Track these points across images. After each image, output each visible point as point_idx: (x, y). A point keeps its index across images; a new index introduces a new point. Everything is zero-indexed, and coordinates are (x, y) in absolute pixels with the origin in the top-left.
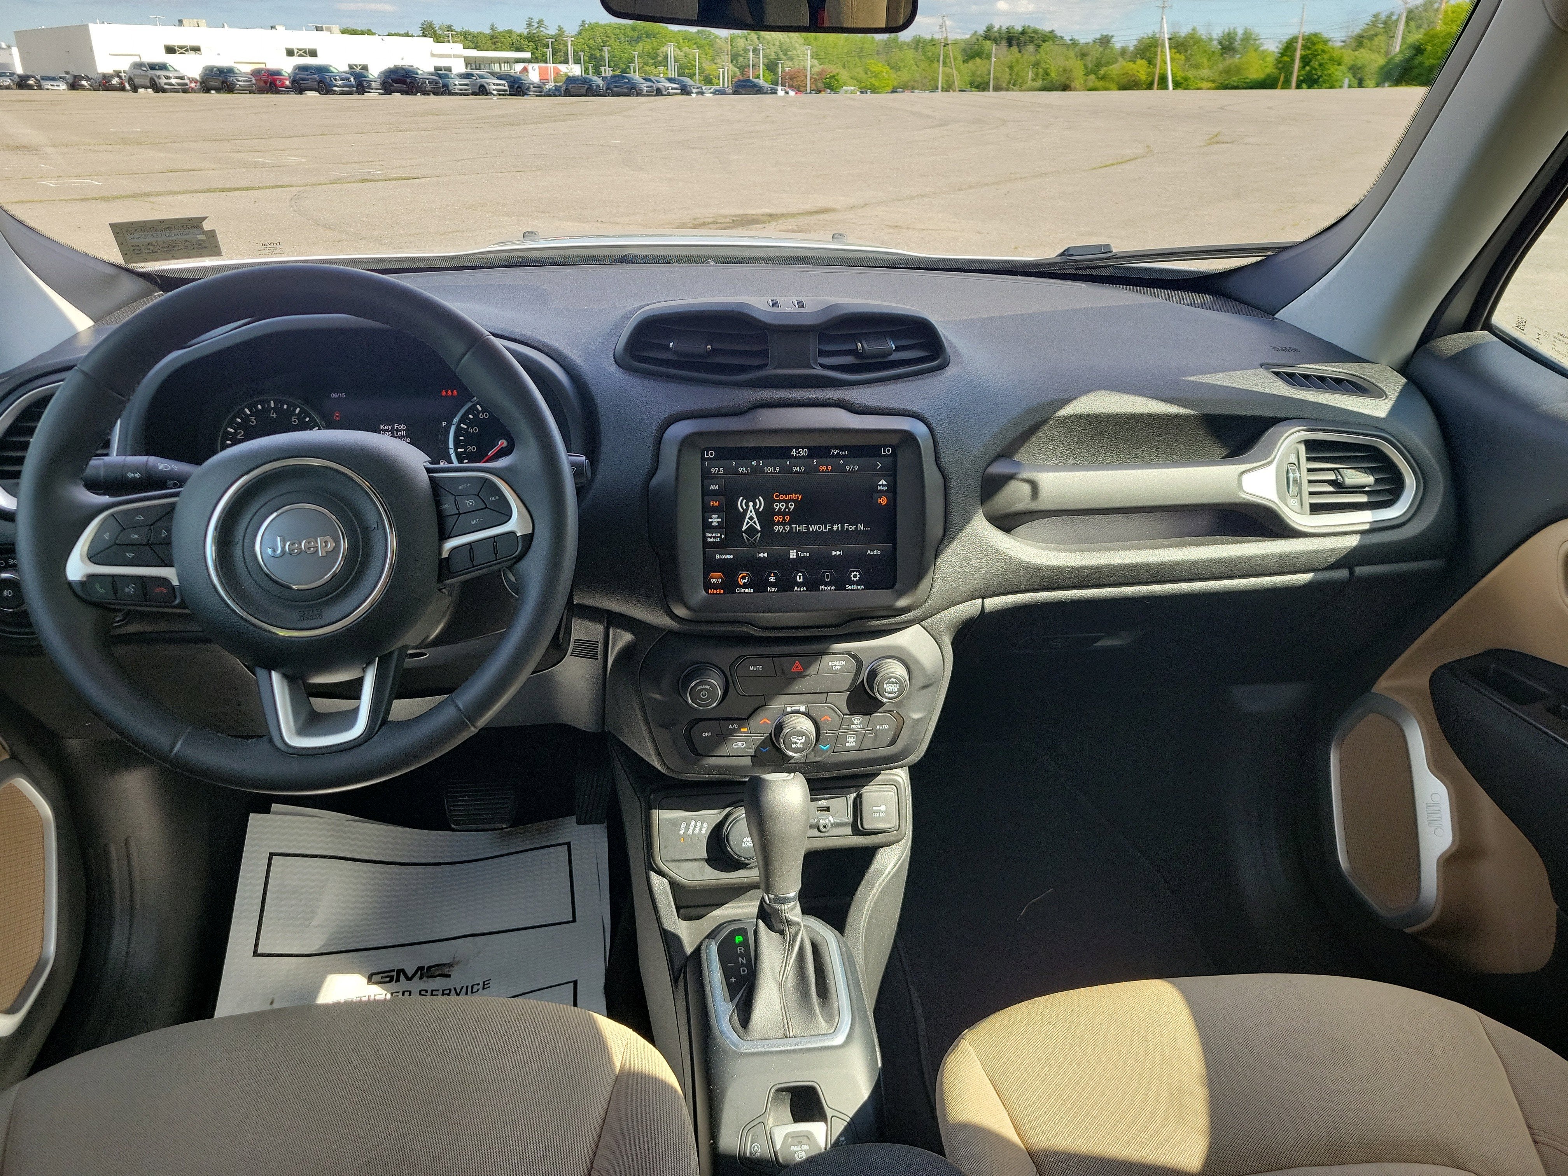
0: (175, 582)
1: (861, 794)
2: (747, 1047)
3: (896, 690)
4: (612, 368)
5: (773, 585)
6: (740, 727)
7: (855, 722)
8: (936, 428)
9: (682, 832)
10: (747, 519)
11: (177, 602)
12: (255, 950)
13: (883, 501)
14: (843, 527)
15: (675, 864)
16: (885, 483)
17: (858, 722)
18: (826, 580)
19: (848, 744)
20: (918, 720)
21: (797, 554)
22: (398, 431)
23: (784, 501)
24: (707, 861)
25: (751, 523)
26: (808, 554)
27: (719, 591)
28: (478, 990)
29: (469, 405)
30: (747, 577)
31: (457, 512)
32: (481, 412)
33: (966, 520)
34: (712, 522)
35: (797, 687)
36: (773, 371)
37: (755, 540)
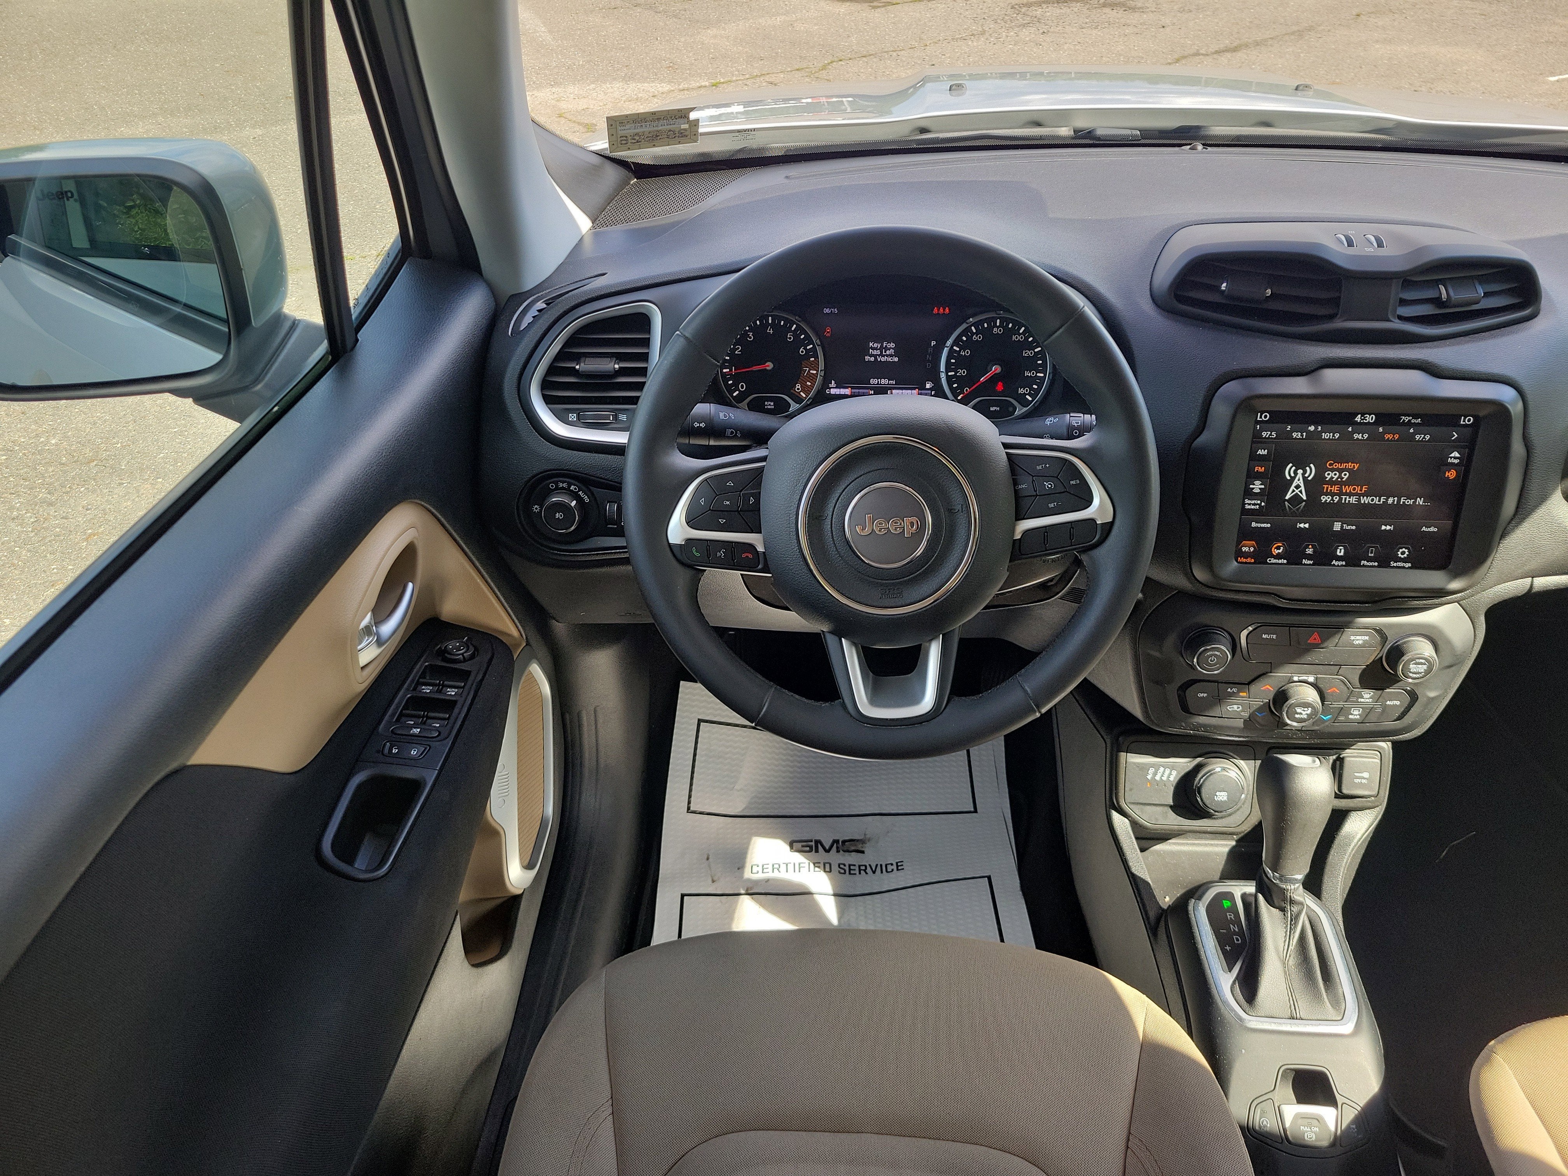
0: (760, 549)
1: (1343, 759)
2: (1253, 1022)
3: (1423, 671)
4: (1147, 305)
5: (1309, 557)
6: (1239, 691)
7: (1365, 696)
8: (1530, 397)
9: (1149, 777)
10: (1293, 488)
11: (760, 567)
12: (689, 808)
13: (1451, 474)
14: (1399, 500)
15: (1139, 806)
16: (1457, 455)
17: (1368, 696)
18: (1370, 555)
19: (1350, 717)
20: (1433, 699)
21: (1342, 527)
22: (886, 349)
23: (1338, 470)
24: (1171, 807)
25: (1297, 491)
26: (1354, 527)
27: (1249, 560)
28: (893, 870)
29: (964, 326)
30: (1282, 548)
31: (1035, 494)
32: (974, 333)
33: (1543, 498)
34: (1253, 488)
35: (1309, 658)
36: (1340, 324)
37: (1298, 510)
